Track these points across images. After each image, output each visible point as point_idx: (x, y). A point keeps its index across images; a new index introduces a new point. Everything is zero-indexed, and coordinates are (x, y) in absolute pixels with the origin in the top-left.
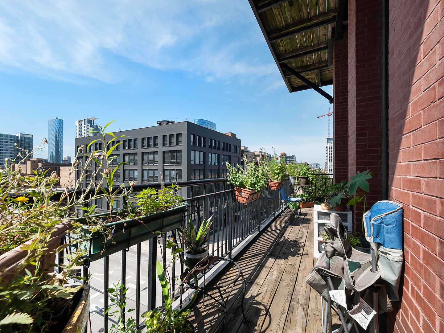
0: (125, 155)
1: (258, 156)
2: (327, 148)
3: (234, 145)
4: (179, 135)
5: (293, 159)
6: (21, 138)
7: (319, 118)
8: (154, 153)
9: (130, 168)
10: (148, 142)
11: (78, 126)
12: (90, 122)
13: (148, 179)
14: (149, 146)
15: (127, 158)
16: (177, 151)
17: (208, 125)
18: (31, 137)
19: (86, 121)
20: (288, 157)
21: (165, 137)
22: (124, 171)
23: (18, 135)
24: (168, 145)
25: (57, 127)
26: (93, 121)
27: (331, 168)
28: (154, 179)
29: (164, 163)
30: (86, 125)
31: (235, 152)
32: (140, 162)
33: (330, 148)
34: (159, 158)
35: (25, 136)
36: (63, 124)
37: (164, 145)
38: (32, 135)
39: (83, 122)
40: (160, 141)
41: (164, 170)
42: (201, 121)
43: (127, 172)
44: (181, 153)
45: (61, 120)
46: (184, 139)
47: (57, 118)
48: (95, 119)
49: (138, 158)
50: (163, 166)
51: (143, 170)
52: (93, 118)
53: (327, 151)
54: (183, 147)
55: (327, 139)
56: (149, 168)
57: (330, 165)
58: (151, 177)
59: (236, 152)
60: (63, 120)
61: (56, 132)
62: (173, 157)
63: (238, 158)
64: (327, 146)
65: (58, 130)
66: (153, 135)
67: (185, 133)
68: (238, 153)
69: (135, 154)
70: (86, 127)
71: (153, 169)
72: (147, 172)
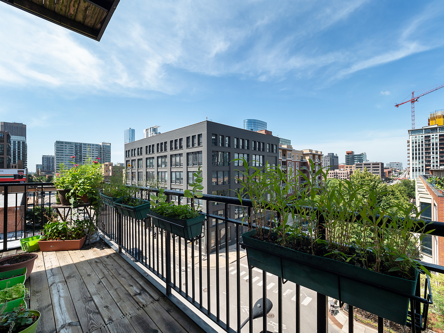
0: (158, 157)
1: (307, 154)
2: (408, 142)
3: (269, 144)
4: (200, 136)
5: (363, 157)
6: (103, 146)
7: (397, 106)
8: (180, 155)
9: (162, 170)
10: (176, 145)
11: (145, 134)
12: (155, 130)
13: (176, 181)
14: (176, 148)
15: (160, 160)
16: (198, 152)
17: (259, 124)
18: (109, 145)
19: (152, 129)
20: (356, 155)
21: (189, 138)
22: (158, 172)
23: (101, 144)
24: (191, 146)
25: (130, 135)
26: (157, 128)
27: (415, 168)
28: (180, 181)
29: (188, 165)
30: (151, 133)
31: (270, 151)
32: (169, 164)
33: (413, 143)
34: (184, 159)
35: (106, 144)
36: (134, 133)
37: (188, 146)
38: (110, 144)
39: (149, 130)
40: (184, 143)
41: (188, 172)
42: (251, 121)
43: (160, 174)
44: (201, 154)
45: (133, 129)
46: (204, 140)
47: (130, 128)
48: (158, 127)
49: (168, 160)
50: (187, 168)
51: (171, 172)
52: (157, 126)
53: (409, 146)
54: (204, 148)
55: (409, 131)
56: (176, 170)
57: (413, 164)
58: (178, 179)
59: (273, 151)
60: (134, 130)
61: (130, 140)
62: (196, 159)
63: (275, 158)
64: (409, 140)
65: (131, 138)
66: (179, 137)
67: (204, 133)
68: (275, 152)
69: (166, 156)
70: (151, 134)
71: (179, 171)
72: (175, 173)
